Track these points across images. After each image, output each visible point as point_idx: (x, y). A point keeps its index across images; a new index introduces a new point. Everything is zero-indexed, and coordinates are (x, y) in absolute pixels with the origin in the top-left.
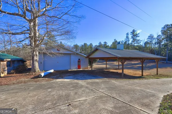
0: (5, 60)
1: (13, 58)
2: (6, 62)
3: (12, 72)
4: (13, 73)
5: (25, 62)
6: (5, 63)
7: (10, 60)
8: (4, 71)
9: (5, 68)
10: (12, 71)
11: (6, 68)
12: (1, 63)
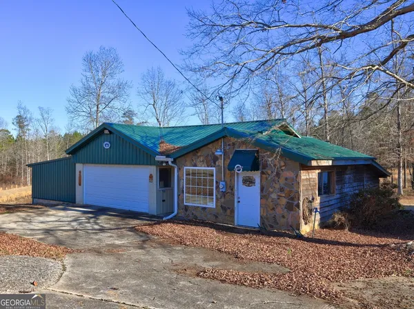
0: (314, 163)
1: (337, 155)
2: (317, 171)
3: (336, 220)
4: (342, 227)
5: (385, 176)
6: (314, 175)
7: (330, 163)
8: (311, 211)
9: (313, 199)
10: (337, 217)
11: (318, 200)
12: (303, 177)
